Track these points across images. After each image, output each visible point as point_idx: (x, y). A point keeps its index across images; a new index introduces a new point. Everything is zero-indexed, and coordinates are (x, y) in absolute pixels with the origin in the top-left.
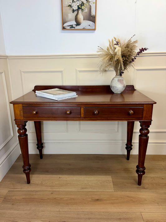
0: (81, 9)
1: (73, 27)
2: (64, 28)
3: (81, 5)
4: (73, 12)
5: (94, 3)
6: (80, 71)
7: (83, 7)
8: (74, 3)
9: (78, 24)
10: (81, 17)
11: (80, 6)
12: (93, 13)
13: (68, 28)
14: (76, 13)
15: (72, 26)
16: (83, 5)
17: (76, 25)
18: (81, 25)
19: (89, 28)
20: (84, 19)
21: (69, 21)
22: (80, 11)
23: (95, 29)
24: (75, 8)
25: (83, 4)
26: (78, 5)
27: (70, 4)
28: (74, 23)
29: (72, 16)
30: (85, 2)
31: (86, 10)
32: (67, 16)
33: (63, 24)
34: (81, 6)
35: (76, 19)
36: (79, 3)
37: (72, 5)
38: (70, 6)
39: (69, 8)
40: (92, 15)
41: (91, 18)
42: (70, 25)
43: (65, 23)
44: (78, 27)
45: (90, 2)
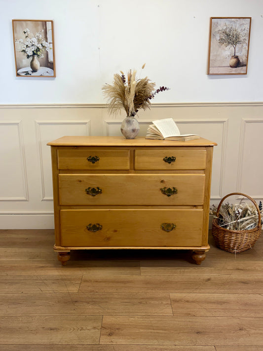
0: (37, 54)
1: (29, 74)
2: (18, 75)
3: (36, 50)
4: (28, 58)
5: (51, 49)
6: (40, 124)
7: (38, 53)
8: (28, 48)
9: (34, 70)
10: (37, 63)
11: (35, 52)
12: (51, 59)
13: (23, 74)
14: (31, 58)
15: (27, 73)
16: (39, 51)
17: (33, 72)
18: (38, 71)
19: (47, 74)
20: (41, 66)
21: (23, 67)
22: (36, 57)
23: (55, 76)
24: (30, 53)
25: (38, 49)
26: (33, 50)
27: (24, 49)
28: (29, 69)
29: (26, 62)
30: (41, 47)
31: (43, 56)
32: (22, 62)
33: (17, 70)
34: (37, 52)
35: (32, 65)
36: (34, 49)
37: (27, 50)
38: (24, 51)
39: (23, 53)
40: (49, 61)
41: (49, 64)
42: (26, 72)
43: (20, 69)
44: (34, 74)
45: (46, 47)
